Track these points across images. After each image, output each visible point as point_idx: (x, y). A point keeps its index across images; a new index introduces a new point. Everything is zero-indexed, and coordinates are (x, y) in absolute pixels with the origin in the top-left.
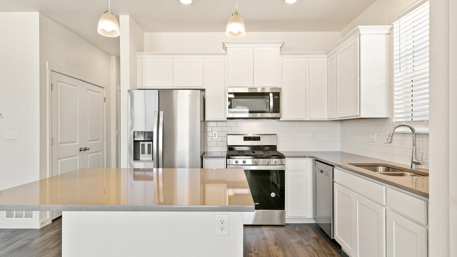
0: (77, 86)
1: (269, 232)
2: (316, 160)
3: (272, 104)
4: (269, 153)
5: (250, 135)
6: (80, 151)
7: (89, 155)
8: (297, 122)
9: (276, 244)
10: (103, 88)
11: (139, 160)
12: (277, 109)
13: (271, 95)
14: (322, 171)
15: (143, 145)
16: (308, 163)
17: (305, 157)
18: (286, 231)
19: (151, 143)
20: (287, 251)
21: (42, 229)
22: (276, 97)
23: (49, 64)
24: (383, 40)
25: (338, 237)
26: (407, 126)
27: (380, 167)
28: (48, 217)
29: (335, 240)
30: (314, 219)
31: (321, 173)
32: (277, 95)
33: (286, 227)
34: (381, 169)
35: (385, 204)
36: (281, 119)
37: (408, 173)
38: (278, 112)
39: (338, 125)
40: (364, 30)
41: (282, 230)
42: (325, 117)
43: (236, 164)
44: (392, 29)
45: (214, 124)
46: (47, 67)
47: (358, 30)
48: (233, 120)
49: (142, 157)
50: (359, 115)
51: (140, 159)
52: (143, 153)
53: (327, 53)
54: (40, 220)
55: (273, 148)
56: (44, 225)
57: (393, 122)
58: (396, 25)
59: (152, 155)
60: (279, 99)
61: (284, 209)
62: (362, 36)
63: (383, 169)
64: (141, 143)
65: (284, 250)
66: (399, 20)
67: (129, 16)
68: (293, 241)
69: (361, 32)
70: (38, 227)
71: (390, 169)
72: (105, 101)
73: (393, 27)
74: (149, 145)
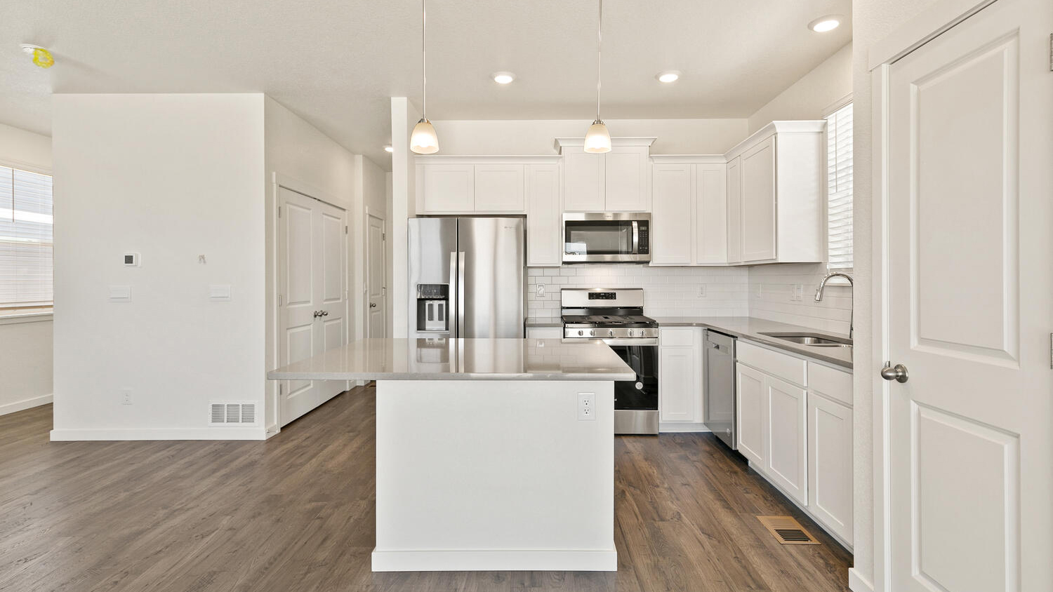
0: (310, 209)
1: (635, 444)
2: (709, 330)
3: (636, 239)
4: (631, 319)
5: (598, 290)
6: (315, 316)
7: (326, 324)
8: (676, 269)
9: (646, 459)
10: (344, 210)
11: (425, 329)
12: (644, 247)
13: (635, 224)
14: (718, 347)
15: (431, 306)
16: (696, 335)
17: (690, 325)
18: (660, 442)
19: (443, 302)
20: (665, 468)
21: (270, 440)
22: (643, 228)
23: (276, 175)
24: (812, 141)
25: (742, 446)
26: (843, 275)
27: (806, 338)
28: (276, 423)
29: (738, 451)
30: (706, 424)
31: (716, 350)
32: (644, 225)
33: (661, 437)
34: (808, 340)
35: (805, 385)
36: (650, 265)
37: (844, 345)
38: (647, 252)
39: (745, 272)
40: (781, 126)
41: (654, 441)
42: (723, 260)
43: (579, 336)
44: (825, 125)
45: (539, 272)
46: (274, 181)
47: (773, 127)
48: (570, 266)
49: (429, 325)
50: (774, 257)
51: (427, 328)
52: (431, 318)
53: (725, 156)
54: (266, 426)
55: (637, 311)
56: (272, 434)
57: (827, 270)
58: (831, 119)
59: (444, 322)
60: (647, 231)
61: (657, 409)
62: (779, 136)
63: (811, 340)
64: (428, 303)
65: (659, 467)
66: (835, 114)
67: (406, 98)
68: (672, 455)
69: (778, 130)
70: (264, 437)
71: (819, 339)
72: (347, 232)
73: (826, 123)
74: (440, 306)
